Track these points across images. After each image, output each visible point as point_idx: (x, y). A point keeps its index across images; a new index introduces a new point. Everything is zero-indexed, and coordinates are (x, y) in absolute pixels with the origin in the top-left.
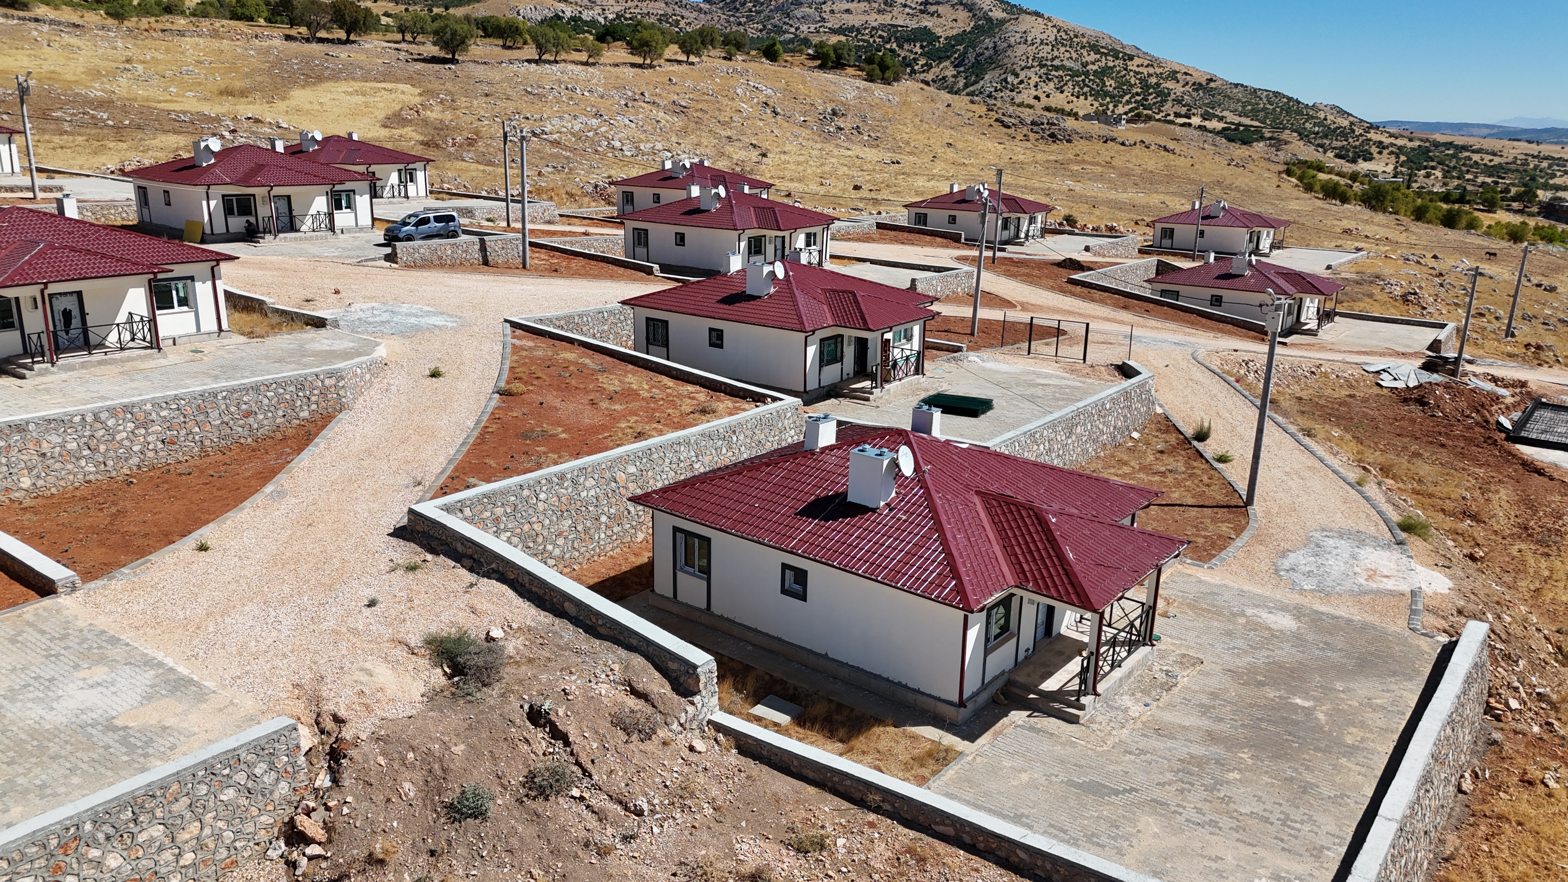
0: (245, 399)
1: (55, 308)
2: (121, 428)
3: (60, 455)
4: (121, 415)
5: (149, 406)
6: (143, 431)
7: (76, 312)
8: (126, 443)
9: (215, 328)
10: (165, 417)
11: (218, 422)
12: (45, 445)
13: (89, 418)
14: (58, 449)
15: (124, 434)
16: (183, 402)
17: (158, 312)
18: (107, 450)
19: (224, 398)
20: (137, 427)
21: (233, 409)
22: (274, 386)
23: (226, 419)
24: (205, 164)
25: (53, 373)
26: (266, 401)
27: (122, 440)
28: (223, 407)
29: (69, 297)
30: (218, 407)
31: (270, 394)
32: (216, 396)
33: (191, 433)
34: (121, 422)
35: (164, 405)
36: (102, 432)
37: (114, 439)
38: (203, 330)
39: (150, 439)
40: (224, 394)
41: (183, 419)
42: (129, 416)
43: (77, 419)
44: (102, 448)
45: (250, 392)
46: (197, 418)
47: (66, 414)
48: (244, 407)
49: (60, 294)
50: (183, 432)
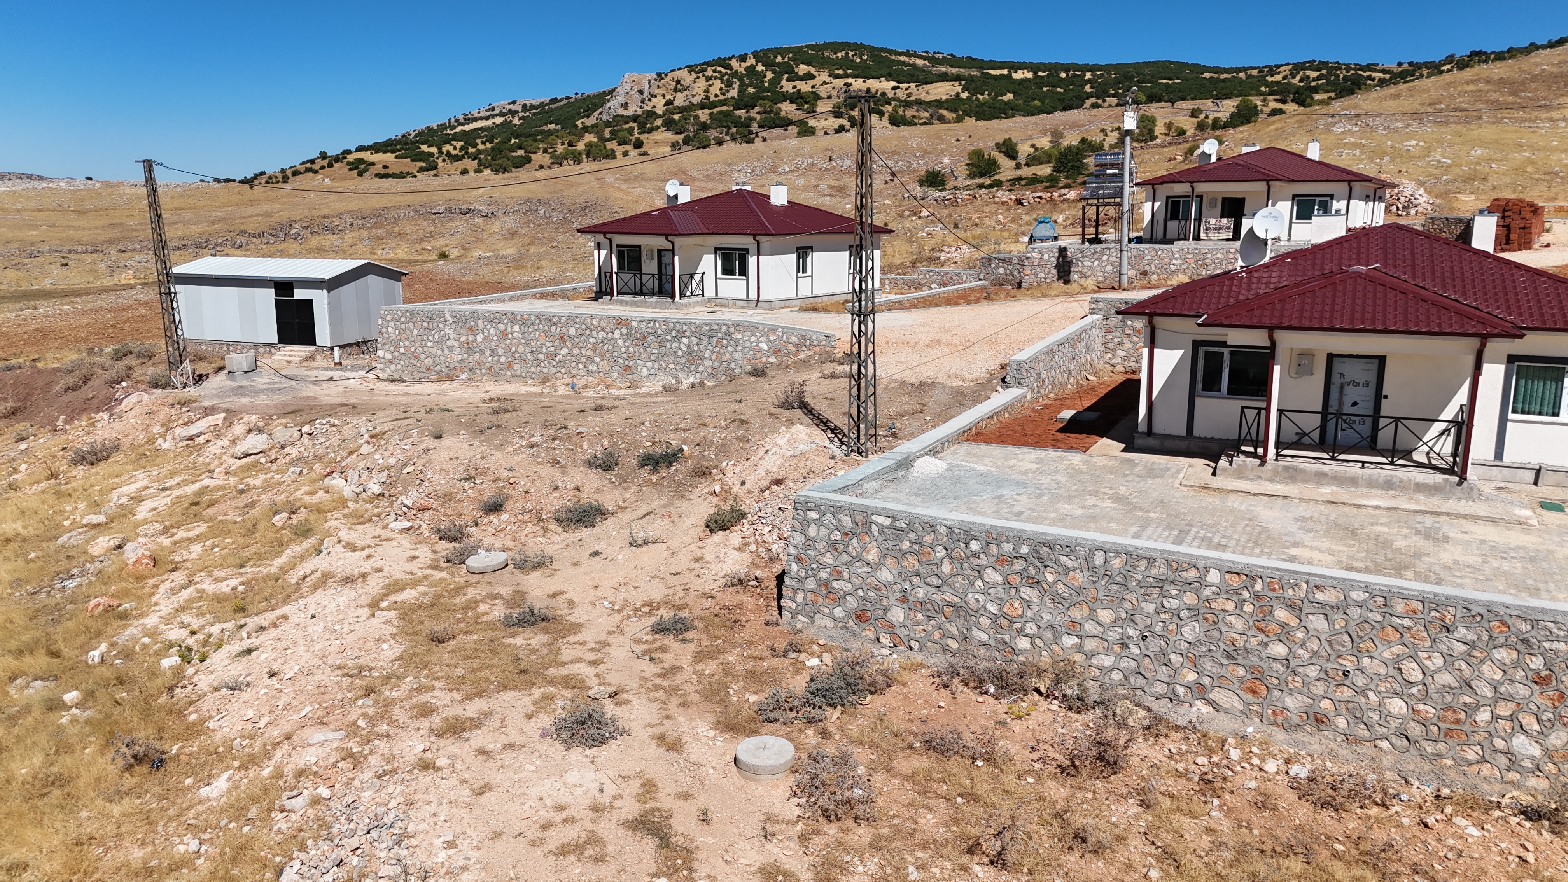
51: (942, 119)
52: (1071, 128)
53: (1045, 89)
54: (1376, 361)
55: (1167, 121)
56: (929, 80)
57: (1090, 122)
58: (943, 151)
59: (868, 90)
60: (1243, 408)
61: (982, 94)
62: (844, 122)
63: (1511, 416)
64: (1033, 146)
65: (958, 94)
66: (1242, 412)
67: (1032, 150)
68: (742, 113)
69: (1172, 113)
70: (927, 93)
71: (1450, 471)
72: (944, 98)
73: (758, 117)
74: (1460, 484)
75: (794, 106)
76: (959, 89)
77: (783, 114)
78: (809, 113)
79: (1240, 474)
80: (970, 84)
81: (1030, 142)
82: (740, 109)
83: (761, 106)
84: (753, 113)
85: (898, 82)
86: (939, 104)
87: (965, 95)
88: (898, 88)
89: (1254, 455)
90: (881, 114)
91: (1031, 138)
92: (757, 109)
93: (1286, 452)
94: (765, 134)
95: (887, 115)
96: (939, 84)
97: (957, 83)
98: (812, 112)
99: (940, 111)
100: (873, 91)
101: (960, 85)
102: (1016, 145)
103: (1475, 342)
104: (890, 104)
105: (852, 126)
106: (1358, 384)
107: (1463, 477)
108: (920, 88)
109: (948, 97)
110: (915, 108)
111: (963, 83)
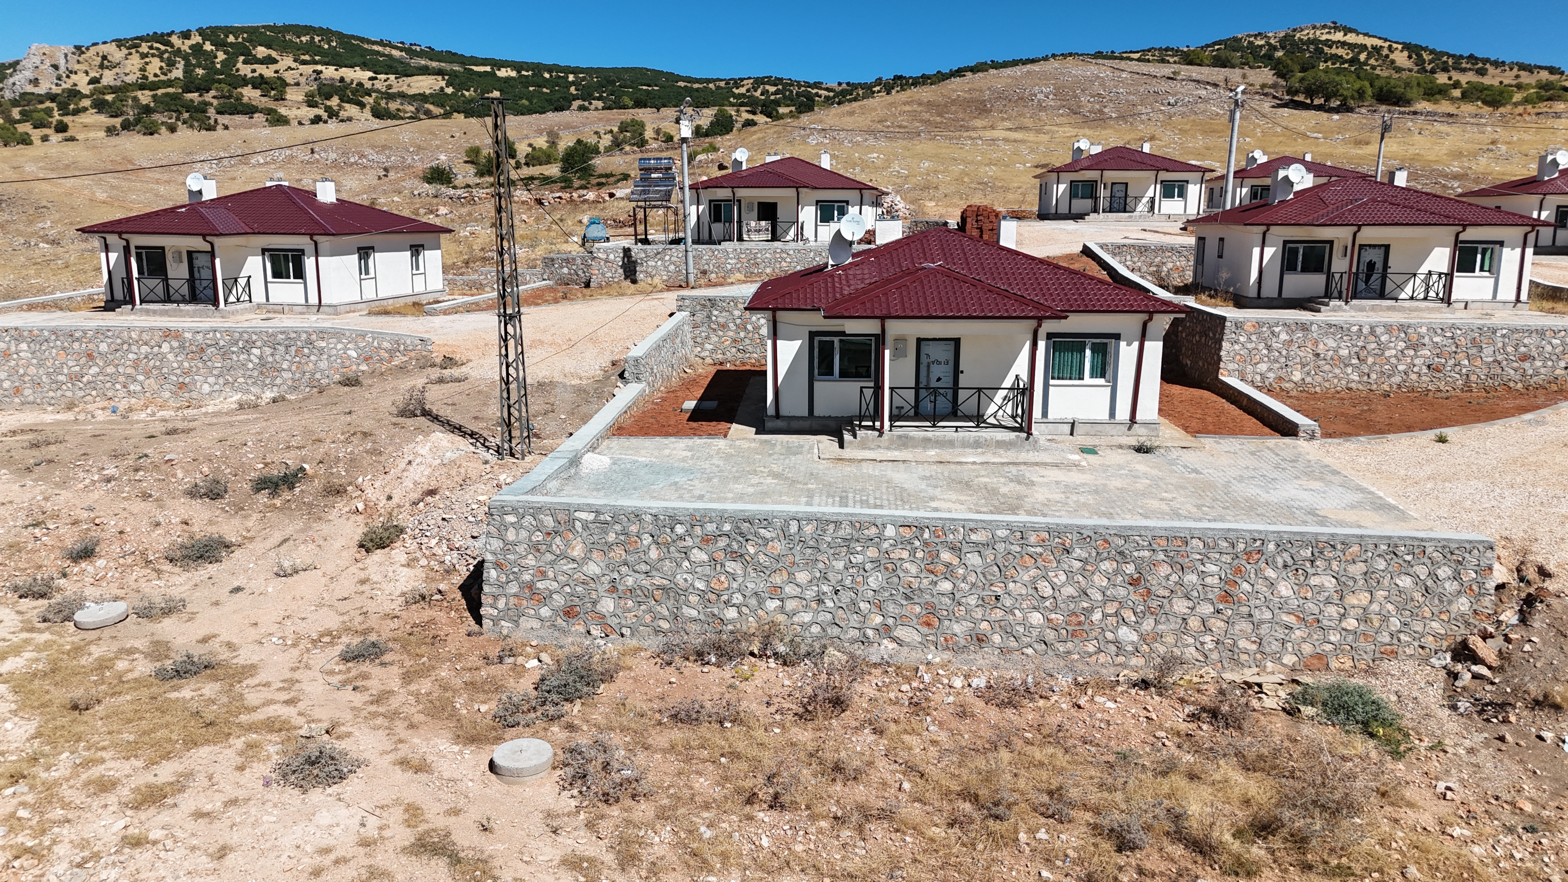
0: (1526, 341)
1: (1362, 260)
2: (1392, 345)
3: (1332, 359)
4: (1395, 333)
5: (1424, 330)
6: (1412, 352)
7: (1379, 266)
8: (1393, 360)
9: (1513, 298)
10: (1437, 343)
11: (1491, 359)
12: (1321, 346)
13: (1366, 330)
14: (1331, 353)
15: (1394, 352)
16: (1459, 332)
17: (1457, 272)
18: (1374, 363)
19: (1503, 336)
20: (1407, 348)
21: (1510, 349)
22: (1563, 333)
23: (1499, 358)
24: (1546, 178)
25: (1345, 311)
26: (1549, 348)
27: (1390, 357)
28: (1500, 345)
29: (1377, 251)
30: (1494, 343)
31: (1554, 341)
32: (1494, 332)
33: (1459, 364)
34: (1393, 339)
35: (1439, 331)
36: (1373, 346)
37: (1383, 354)
38: (1499, 298)
39: (1417, 361)
40: (1504, 331)
41: (1454, 349)
42: (1403, 335)
43: (1355, 329)
44: (1370, 360)
45: (1534, 335)
46: (1470, 352)
47: (1346, 322)
48: (1523, 349)
49: (1370, 246)
50: (1451, 362)
51: (430, 115)
52: (565, 129)
53: (531, 89)
54: (953, 343)
55: (656, 126)
56: (409, 72)
57: (584, 125)
58: (438, 147)
59: (342, 80)
60: (862, 388)
61: (468, 90)
62: (320, 112)
63: (1052, 382)
64: (530, 145)
65: (442, 89)
66: (861, 392)
67: (530, 149)
68: (194, 96)
69: (658, 119)
70: (409, 86)
71: (1020, 429)
72: (428, 92)
73: (215, 102)
74: (1027, 439)
75: (258, 92)
76: (443, 84)
77: (245, 100)
78: (276, 100)
79: (864, 446)
80: (453, 79)
81: (527, 142)
82: (191, 92)
83: (217, 89)
84: (208, 97)
85: (375, 73)
86: (423, 98)
87: (449, 90)
88: (376, 78)
89: (872, 428)
90: (362, 106)
91: (527, 137)
92: (213, 93)
93: (897, 424)
94: (224, 119)
95: (368, 107)
96: (423, 77)
97: (440, 78)
98: (280, 98)
99: (426, 106)
100: (348, 80)
101: (444, 79)
102: (514, 143)
103: (1034, 323)
104: (370, 96)
105: (330, 117)
106: (940, 363)
107: (1029, 434)
108: (400, 80)
109: (431, 91)
110: (399, 101)
111: (446, 77)
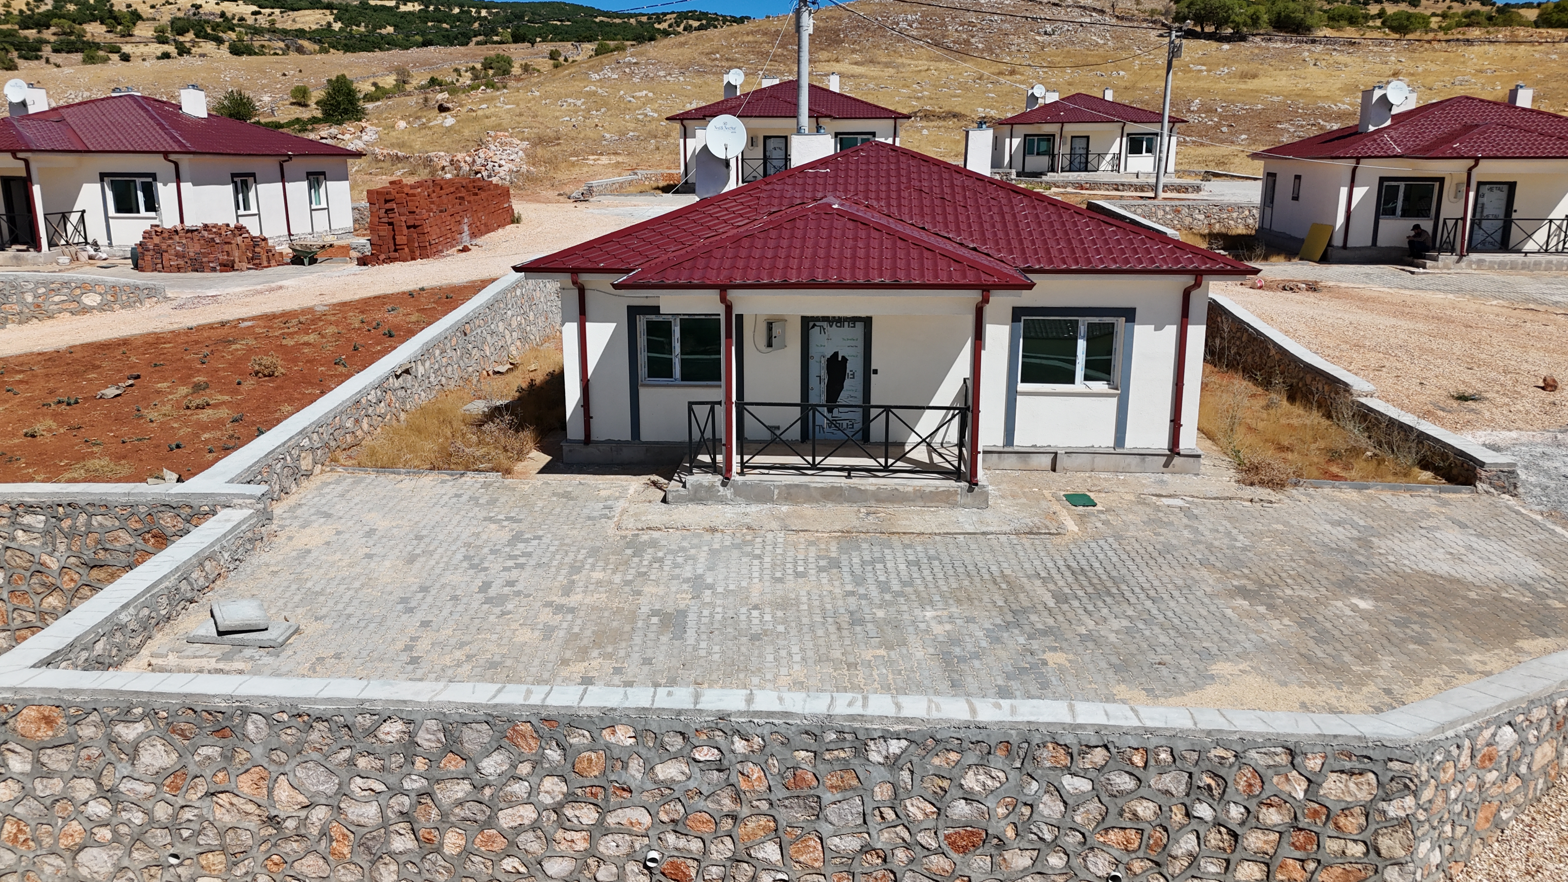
0: (971, 781)
2: (519, 789)
3: (324, 833)
4: (529, 747)
5: (623, 737)
6: (588, 815)
7: (854, 365)
8: (531, 843)
9: (1162, 443)
10: (669, 785)
11: (851, 844)
12: (283, 792)
13: (428, 739)
14: (320, 814)
15: (528, 814)
16: (740, 745)
17: (1022, 387)
18: (466, 853)
19: (893, 763)
20: (571, 798)
21: (916, 809)
22: (1099, 756)
23: (883, 839)
24: (1371, 128)
25: (722, 501)
26: (1051, 808)
27: (519, 829)
28: (882, 793)
29: (846, 330)
30: (863, 790)
31: (1073, 784)
32: (861, 748)
33: (749, 859)
34: (524, 769)
35: (675, 743)
36: (462, 789)
37: (490, 822)
39: (608, 846)
40: (895, 747)
41: (728, 804)
42: (554, 754)
43: (392, 731)
44: (452, 842)
45: (998, 758)
46: (783, 815)
47: (362, 708)
48: (960, 809)
49: (825, 319)
50: (723, 850)
51: (300, 50)
53: (430, 24)
56: (295, 6)
59: (223, 15)
61: (358, 25)
62: (171, 49)
65: (329, 24)
68: (31, 34)
70: (294, 20)
72: (314, 27)
73: (53, 39)
75: (104, 28)
76: (331, 18)
77: (88, 37)
78: (123, 36)
80: (343, 13)
82: (28, 28)
83: (56, 25)
84: (48, 34)
85: (260, 7)
86: (301, 33)
87: (337, 26)
88: (259, 13)
90: (219, 41)
92: (53, 29)
94: (55, 58)
95: (227, 44)
96: (307, 12)
97: (328, 12)
98: (127, 34)
99: (300, 42)
100: (229, 15)
101: (332, 14)
104: (234, 31)
105: (180, 54)
108: (285, 15)
109: (318, 26)
110: (267, 36)
111: (335, 11)
